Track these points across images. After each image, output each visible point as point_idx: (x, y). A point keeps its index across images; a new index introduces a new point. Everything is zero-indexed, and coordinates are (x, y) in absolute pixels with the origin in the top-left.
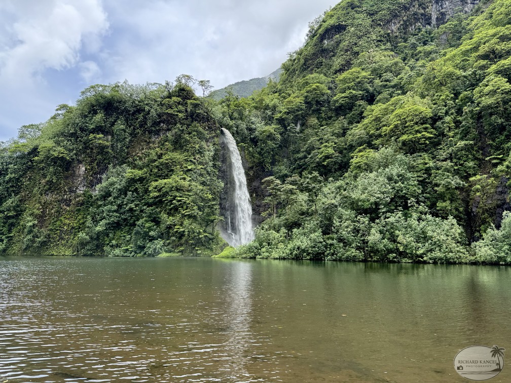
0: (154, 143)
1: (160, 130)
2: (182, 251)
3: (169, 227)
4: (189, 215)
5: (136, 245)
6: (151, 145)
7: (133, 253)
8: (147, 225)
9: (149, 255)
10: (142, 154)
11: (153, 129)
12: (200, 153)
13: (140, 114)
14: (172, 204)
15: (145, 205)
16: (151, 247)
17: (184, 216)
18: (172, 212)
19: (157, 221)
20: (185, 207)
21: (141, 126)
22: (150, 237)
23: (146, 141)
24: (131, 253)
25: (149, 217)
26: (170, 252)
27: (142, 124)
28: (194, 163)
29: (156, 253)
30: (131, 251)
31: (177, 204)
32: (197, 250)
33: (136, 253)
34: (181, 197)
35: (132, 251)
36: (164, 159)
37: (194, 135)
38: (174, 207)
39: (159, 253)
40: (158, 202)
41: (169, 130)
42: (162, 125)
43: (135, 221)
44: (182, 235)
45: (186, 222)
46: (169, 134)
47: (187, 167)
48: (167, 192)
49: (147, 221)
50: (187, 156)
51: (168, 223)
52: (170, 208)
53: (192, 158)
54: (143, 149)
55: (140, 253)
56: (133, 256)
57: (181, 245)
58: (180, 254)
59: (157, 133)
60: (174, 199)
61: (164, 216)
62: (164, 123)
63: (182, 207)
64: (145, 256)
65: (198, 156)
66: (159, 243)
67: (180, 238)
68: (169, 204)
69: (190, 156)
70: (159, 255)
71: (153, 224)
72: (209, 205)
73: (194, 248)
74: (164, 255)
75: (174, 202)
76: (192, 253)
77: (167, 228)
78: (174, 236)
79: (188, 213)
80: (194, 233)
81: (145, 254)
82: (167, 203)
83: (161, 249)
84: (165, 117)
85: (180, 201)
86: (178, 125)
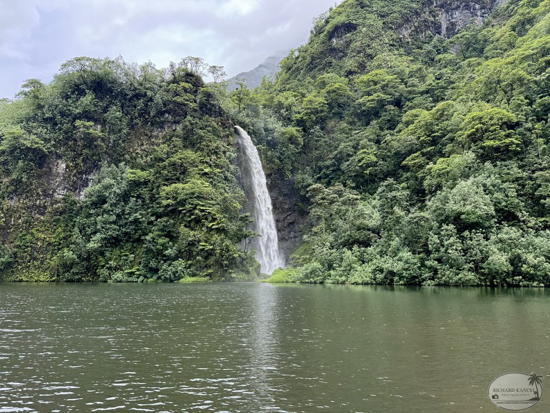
0: (157, 137)
1: (164, 122)
2: (210, 275)
3: (192, 244)
4: (216, 229)
5: (146, 266)
6: (153, 140)
7: (141, 278)
8: (161, 241)
9: (166, 280)
10: (142, 150)
11: (157, 119)
12: (216, 153)
13: (140, 99)
14: (193, 214)
15: (152, 216)
16: (167, 269)
17: (210, 229)
18: (192, 224)
19: (171, 236)
20: (210, 219)
21: (141, 115)
22: (165, 256)
23: (147, 135)
24: (138, 278)
25: (162, 230)
26: (194, 275)
27: (142, 113)
28: (210, 166)
29: (176, 277)
30: (137, 275)
31: (201, 214)
32: (231, 273)
33: (145, 277)
34: (203, 206)
35: (140, 275)
36: (175, 158)
37: (209, 131)
38: (195, 218)
39: (180, 278)
40: (173, 212)
41: (177, 122)
42: (167, 115)
43: (140, 236)
44: (210, 254)
45: (216, 238)
46: (179, 128)
47: (203, 170)
48: (185, 200)
49: (160, 236)
50: (200, 156)
51: (190, 239)
52: (189, 219)
53: (207, 159)
54: (143, 145)
55: (151, 277)
56: (142, 282)
57: (207, 267)
58: (208, 278)
59: (161, 125)
60: (195, 208)
61: (183, 229)
62: (169, 113)
63: (206, 219)
64: (159, 281)
65: (214, 157)
66: (180, 264)
67: (206, 258)
68: (188, 214)
69: (205, 157)
70: (181, 280)
71: (167, 239)
72: (243, 217)
73: (226, 270)
74: (189, 279)
75: (197, 211)
76: (223, 276)
77: (189, 244)
78: (198, 254)
79: (216, 227)
80: (228, 251)
81: (159, 278)
82: (185, 213)
83: (183, 272)
84: (171, 106)
85: (203, 211)
86: (189, 118)
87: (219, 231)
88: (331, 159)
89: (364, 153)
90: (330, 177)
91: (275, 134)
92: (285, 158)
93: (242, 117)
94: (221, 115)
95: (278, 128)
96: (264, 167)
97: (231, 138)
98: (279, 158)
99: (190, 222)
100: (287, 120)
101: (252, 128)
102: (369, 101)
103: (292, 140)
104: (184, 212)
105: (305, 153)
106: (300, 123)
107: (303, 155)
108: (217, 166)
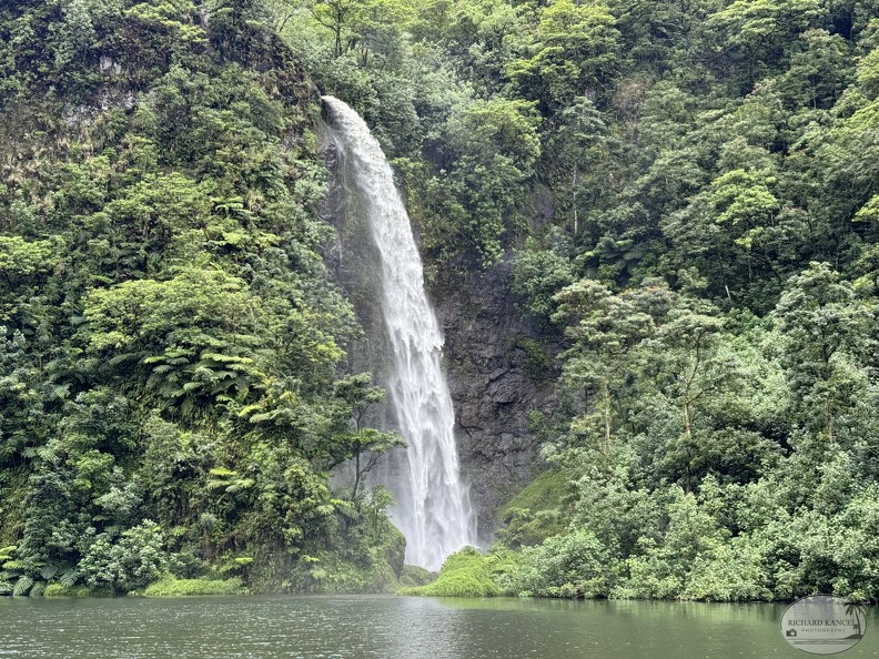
0: (74, 133)
1: (99, 84)
2: (242, 572)
3: (185, 472)
4: (264, 424)
5: (38, 544)
6: (63, 142)
7: (24, 582)
8: (86, 463)
9: (102, 588)
10: (28, 174)
11: (77, 76)
12: (263, 183)
14: (188, 378)
15: (59, 382)
16: (104, 553)
17: (244, 426)
18: (187, 408)
19: (119, 447)
20: (244, 392)
21: (24, 63)
22: (99, 510)
23: (43, 127)
24: (13, 580)
25: (91, 429)
26: (192, 572)
27: (29, 58)
28: (245, 223)
29: (135, 578)
30: (10, 571)
31: (213, 377)
32: (309, 566)
33: (37, 578)
34: (220, 350)
35: (21, 571)
36: (134, 200)
37: (241, 114)
38: (197, 390)
39: (147, 580)
40: (125, 371)
41: (139, 86)
42: (107, 64)
43: (21, 446)
44: (241, 505)
45: (263, 452)
46: (145, 104)
47: (221, 237)
48: (164, 333)
49: (83, 448)
50: (214, 194)
51: (180, 457)
52: (178, 393)
53: (236, 202)
54: (30, 157)
55: (56, 579)
56: (27, 593)
57: (235, 545)
58: (236, 581)
59: (89, 95)
60: (195, 359)
61: (155, 425)
62: (114, 58)
63: (232, 392)
64: (82, 591)
65: (255, 195)
66: (147, 538)
67: (232, 517)
68: (172, 378)
69: (227, 194)
70: (152, 588)
71: (107, 458)
72: (346, 388)
73: (295, 557)
74: (174, 586)
75: (201, 368)
76: (285, 576)
77: (176, 473)
78: (205, 506)
79: (265, 416)
80: (301, 495)
81: (80, 581)
82: (166, 373)
83: (157, 562)
84: (120, 34)
85: (219, 367)
86: (177, 71)
87: (272, 430)
88: (630, 200)
89: (737, 180)
90: (628, 257)
91: (451, 121)
92: (483, 199)
93: (347, 67)
94: (278, 62)
95: (461, 102)
96: (415, 228)
97: (310, 136)
98: (464, 199)
99: (179, 401)
100: (490, 79)
101: (377, 102)
102: (750, 16)
103: (506, 139)
104: (160, 369)
105: (545, 182)
106: (531, 86)
107: (540, 188)
108: (266, 224)
